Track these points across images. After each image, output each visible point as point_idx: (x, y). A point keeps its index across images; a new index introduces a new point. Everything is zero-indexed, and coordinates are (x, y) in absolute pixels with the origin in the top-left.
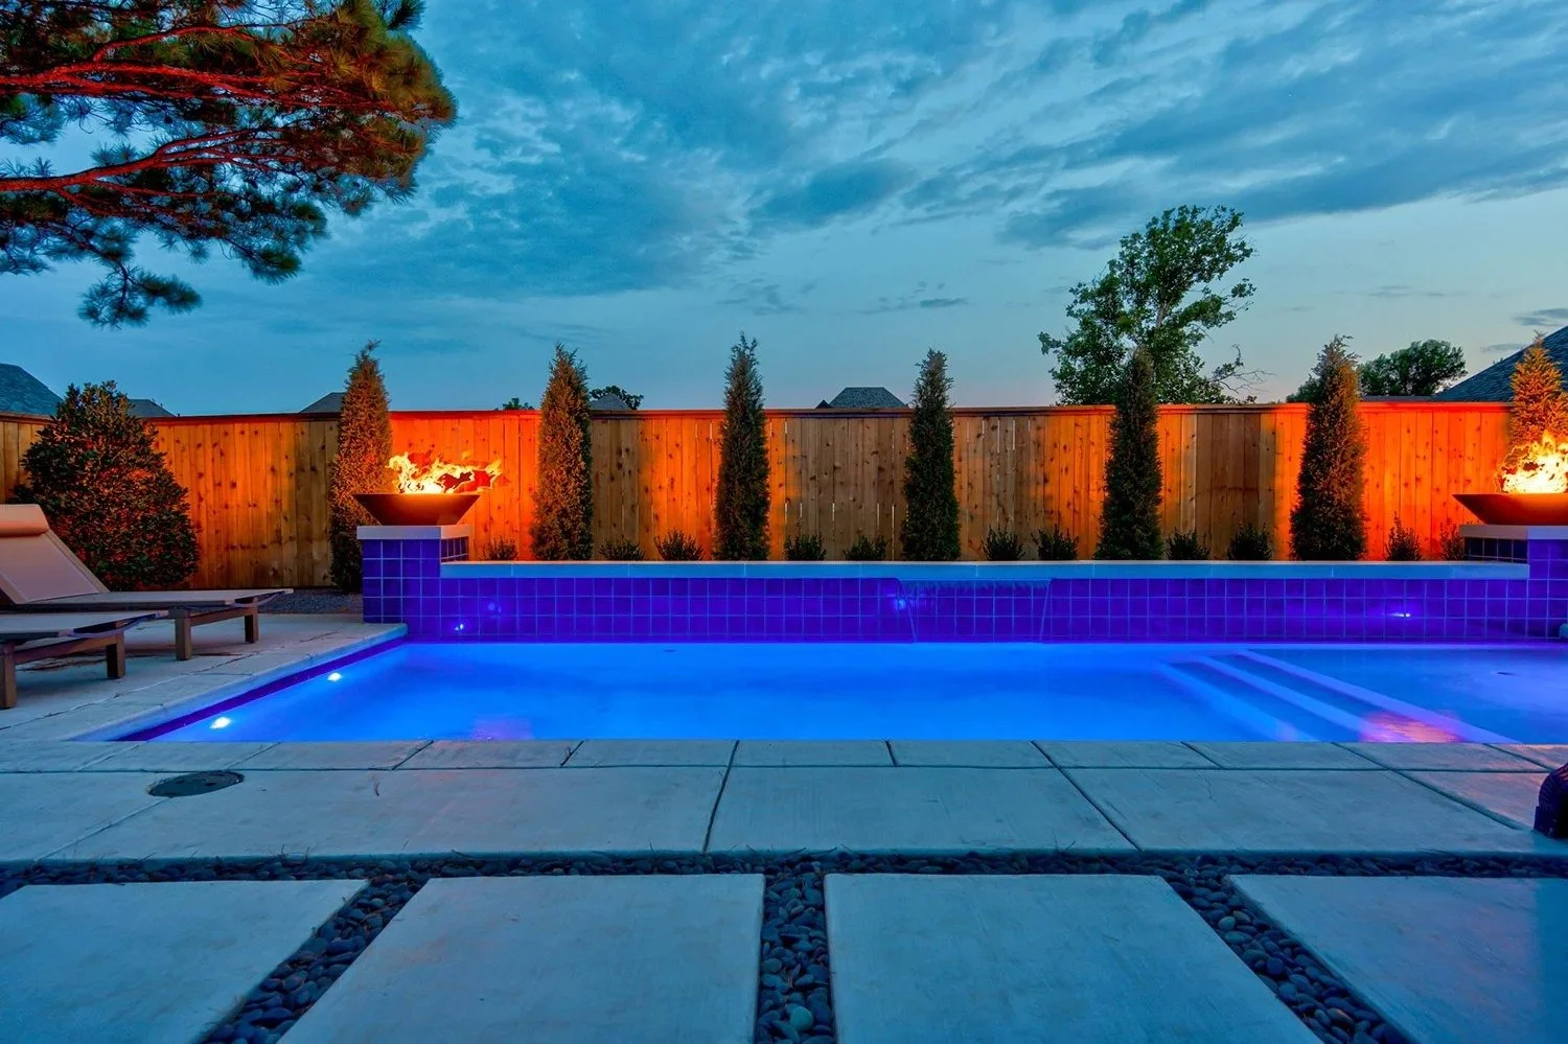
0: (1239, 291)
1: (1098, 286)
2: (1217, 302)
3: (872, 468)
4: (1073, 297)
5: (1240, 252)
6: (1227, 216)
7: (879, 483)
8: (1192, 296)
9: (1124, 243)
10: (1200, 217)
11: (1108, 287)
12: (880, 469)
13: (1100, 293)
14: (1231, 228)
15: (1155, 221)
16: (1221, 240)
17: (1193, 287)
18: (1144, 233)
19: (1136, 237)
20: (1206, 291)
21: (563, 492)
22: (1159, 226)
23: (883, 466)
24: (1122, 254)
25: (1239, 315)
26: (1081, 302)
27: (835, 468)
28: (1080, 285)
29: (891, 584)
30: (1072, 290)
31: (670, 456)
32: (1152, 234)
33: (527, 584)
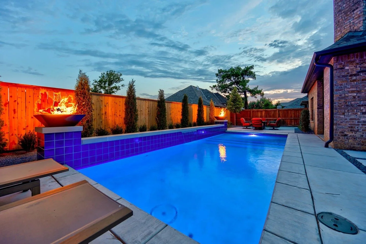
0: (122, 86)
1: (99, 80)
2: (119, 87)
3: (147, 111)
4: (94, 82)
5: (122, 80)
6: (119, 74)
7: (148, 114)
8: (113, 85)
9: (102, 74)
10: (115, 73)
11: (100, 81)
12: (149, 111)
13: (99, 82)
14: (120, 76)
15: (108, 72)
16: (119, 78)
17: (114, 84)
18: (106, 73)
19: (104, 73)
20: (115, 85)
21: (88, 115)
22: (109, 73)
23: (149, 110)
24: (101, 76)
25: (121, 89)
26: (95, 82)
27: (141, 110)
28: (95, 80)
29: (180, 133)
30: (93, 80)
31: (105, 106)
32: (107, 74)
33: (111, 143)
